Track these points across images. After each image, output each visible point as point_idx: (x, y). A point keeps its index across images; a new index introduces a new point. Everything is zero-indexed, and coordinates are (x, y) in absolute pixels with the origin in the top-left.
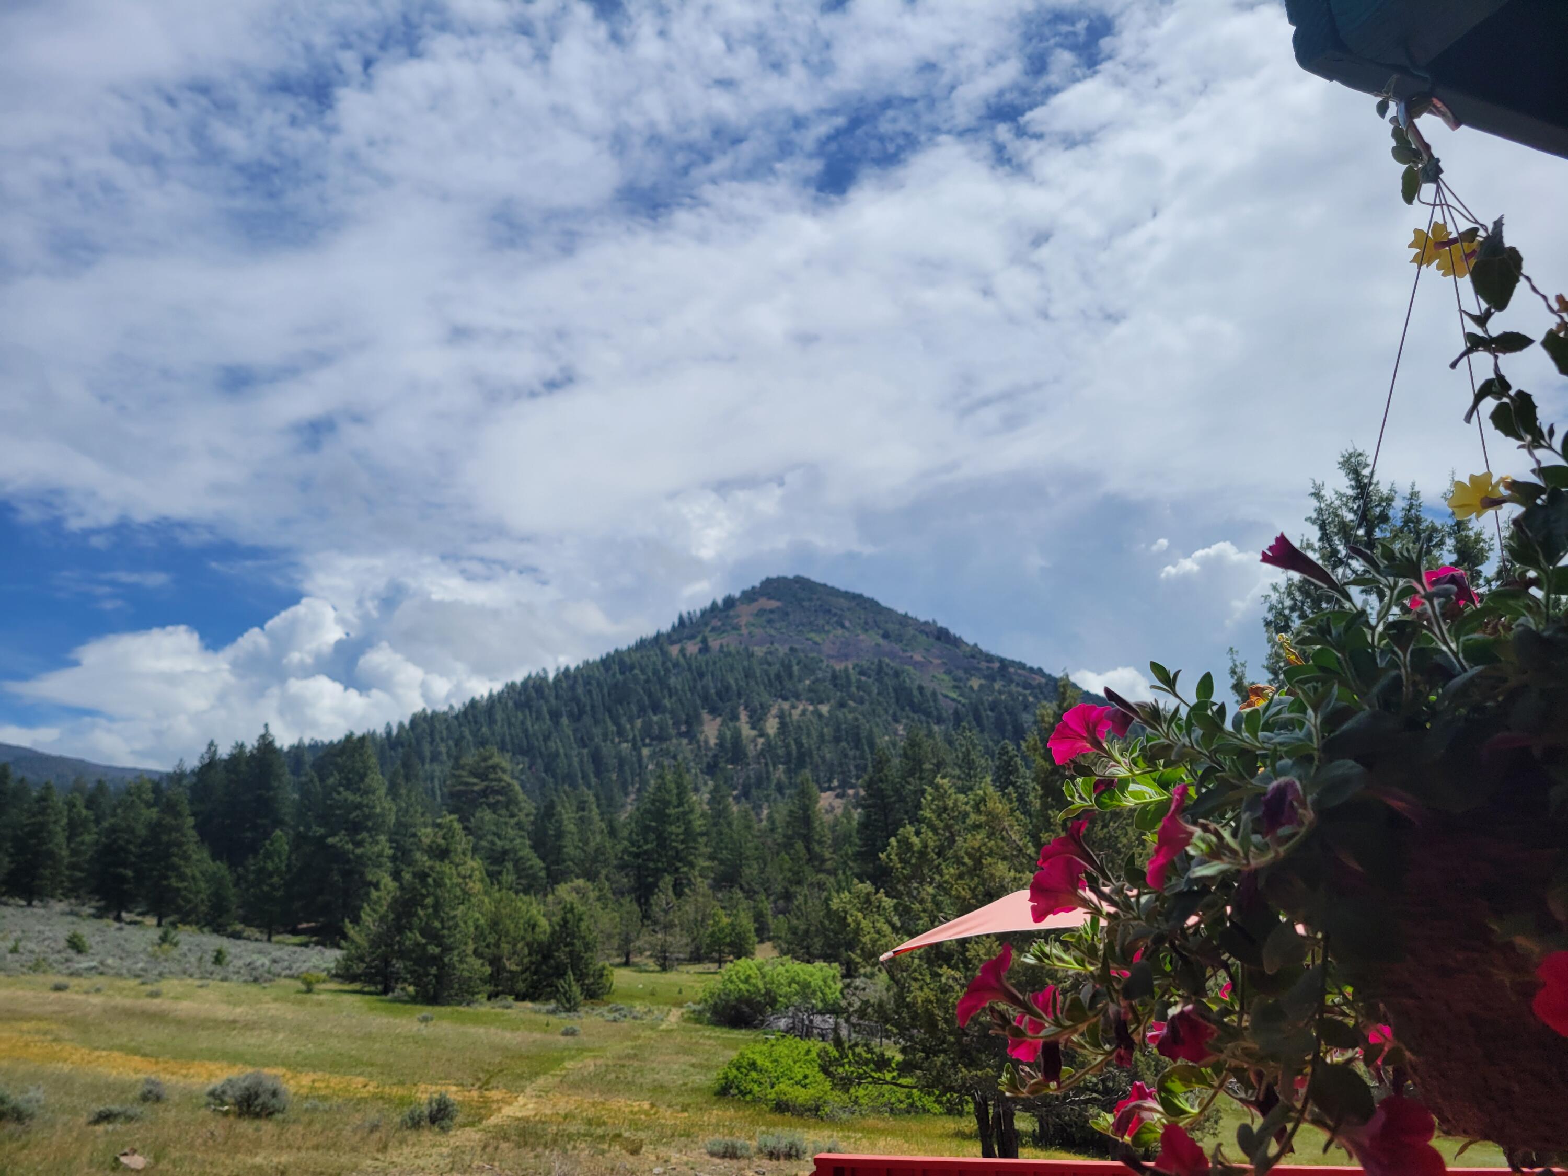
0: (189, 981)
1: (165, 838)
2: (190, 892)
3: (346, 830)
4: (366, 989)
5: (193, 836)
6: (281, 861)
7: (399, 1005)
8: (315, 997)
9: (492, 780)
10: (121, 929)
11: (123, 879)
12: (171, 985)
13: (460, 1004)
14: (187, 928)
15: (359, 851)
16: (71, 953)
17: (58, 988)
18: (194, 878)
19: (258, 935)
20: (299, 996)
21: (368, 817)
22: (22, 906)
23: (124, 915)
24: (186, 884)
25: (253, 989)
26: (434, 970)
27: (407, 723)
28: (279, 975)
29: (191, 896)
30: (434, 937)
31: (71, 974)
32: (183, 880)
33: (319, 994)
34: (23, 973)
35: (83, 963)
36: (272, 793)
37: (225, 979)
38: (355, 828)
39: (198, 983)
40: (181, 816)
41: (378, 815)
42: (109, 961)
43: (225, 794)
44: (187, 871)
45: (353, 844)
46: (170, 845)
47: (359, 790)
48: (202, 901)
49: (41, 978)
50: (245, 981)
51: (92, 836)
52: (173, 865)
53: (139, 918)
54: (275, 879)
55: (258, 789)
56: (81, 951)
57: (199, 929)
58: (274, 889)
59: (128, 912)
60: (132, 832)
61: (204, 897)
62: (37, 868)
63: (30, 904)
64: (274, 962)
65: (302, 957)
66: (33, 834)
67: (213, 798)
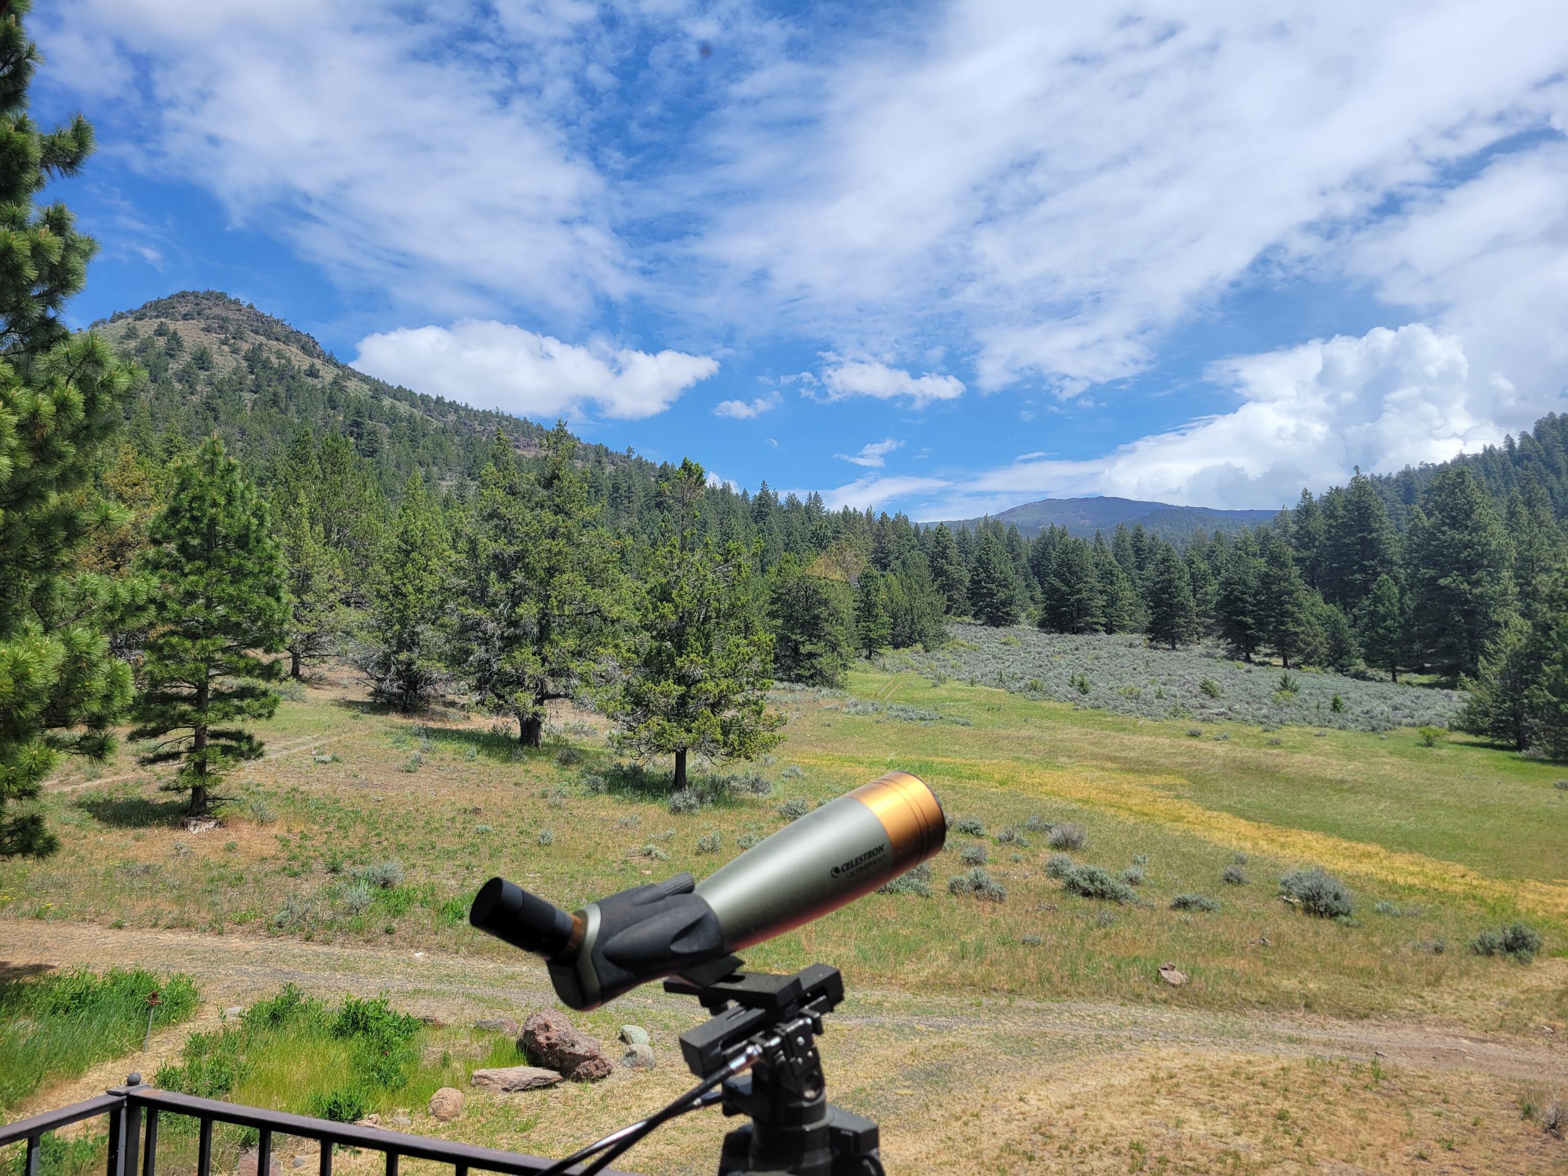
0: (1308, 729)
1: (1275, 588)
2: (1308, 635)
3: (1458, 569)
4: (1498, 742)
5: (1300, 583)
6: (1392, 604)
7: (1534, 765)
8: (1435, 751)
10: (1249, 671)
11: (1247, 626)
12: (1292, 733)
14: (1311, 668)
15: (1477, 591)
16: (1205, 699)
17: (1194, 735)
18: (1309, 623)
19: (1382, 675)
20: (1417, 751)
21: (1482, 556)
22: (1168, 649)
23: (1252, 656)
24: (1302, 628)
25: (1370, 740)
27: (1531, 432)
28: (1399, 724)
29: (1310, 639)
31: (1204, 720)
32: (1299, 625)
33: (1440, 748)
34: (1167, 719)
35: (1215, 707)
36: (1374, 535)
37: (1342, 728)
38: (1469, 568)
39: (1316, 731)
40: (1287, 567)
41: (1495, 552)
42: (1237, 707)
43: (1327, 539)
44: (1301, 616)
45: (1469, 584)
46: (1281, 593)
47: (1467, 527)
48: (1321, 644)
49: (1179, 723)
50: (1363, 730)
51: (1212, 588)
52: (1287, 612)
53: (1267, 659)
54: (1389, 622)
55: (1360, 531)
56: (1213, 696)
57: (1323, 669)
58: (1390, 632)
59: (1256, 654)
60: (1245, 584)
61: (1323, 640)
62: (1173, 617)
63: (1174, 648)
64: (1395, 708)
65: (1426, 704)
66: (1164, 590)
67: (1317, 543)
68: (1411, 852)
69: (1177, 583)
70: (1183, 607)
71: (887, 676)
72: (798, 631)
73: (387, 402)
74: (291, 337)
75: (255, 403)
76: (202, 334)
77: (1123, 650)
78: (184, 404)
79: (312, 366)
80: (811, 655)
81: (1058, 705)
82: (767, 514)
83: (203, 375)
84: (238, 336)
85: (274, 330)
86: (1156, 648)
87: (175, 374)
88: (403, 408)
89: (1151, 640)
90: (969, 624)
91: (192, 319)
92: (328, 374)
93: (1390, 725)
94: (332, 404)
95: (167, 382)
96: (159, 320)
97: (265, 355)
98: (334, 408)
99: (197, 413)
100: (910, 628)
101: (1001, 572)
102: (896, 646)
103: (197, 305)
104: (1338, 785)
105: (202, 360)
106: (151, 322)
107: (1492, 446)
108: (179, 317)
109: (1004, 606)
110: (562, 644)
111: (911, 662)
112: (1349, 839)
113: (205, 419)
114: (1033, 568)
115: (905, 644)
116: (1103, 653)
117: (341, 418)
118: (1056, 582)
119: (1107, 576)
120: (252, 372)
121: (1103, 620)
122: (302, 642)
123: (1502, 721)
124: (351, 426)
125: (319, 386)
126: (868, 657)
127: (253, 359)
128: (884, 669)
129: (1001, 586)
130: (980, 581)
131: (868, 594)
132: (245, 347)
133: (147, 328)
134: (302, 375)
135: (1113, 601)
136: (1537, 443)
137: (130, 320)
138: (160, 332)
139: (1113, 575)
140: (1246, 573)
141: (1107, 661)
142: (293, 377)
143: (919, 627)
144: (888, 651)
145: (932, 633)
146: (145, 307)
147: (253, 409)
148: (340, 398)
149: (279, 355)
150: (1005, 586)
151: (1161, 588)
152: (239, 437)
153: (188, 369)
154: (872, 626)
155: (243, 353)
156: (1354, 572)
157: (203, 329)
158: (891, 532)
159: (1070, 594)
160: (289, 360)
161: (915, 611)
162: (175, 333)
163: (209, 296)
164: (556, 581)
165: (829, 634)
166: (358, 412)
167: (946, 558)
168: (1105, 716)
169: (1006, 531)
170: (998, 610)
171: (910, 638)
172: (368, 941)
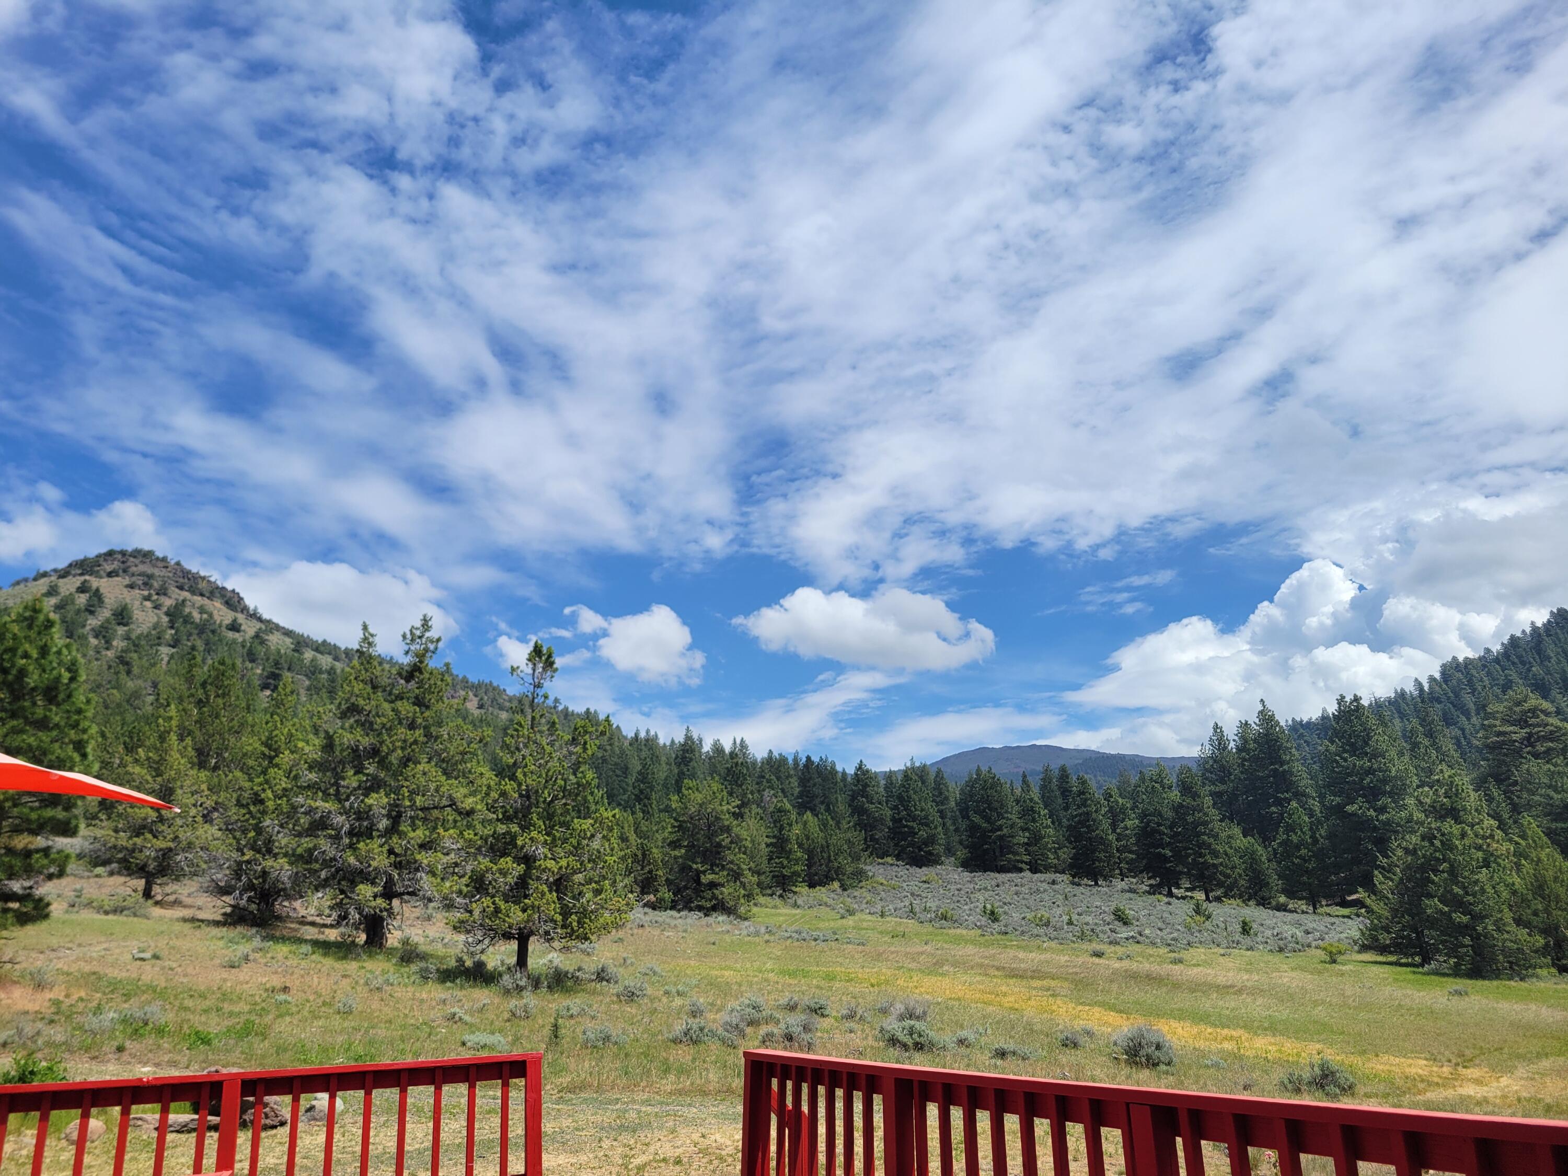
0: (1216, 950)
1: (1190, 819)
2: (1226, 866)
3: (1364, 796)
4: (1403, 961)
5: (1214, 814)
6: (1304, 833)
7: (1436, 978)
8: (1337, 967)
9: (1534, 726)
10: (1169, 903)
11: (1166, 859)
12: (1198, 953)
13: (1510, 979)
14: (1232, 901)
15: (1383, 817)
16: (1117, 925)
17: (1098, 955)
18: (1226, 854)
19: (1304, 907)
20: (1320, 966)
21: (1385, 781)
22: (1090, 886)
23: (1174, 891)
24: (1221, 860)
25: (1277, 958)
26: (1467, 941)
27: (1437, 676)
28: (1309, 946)
29: (1228, 871)
30: (1458, 904)
31: (1111, 943)
32: (1217, 857)
33: (1343, 964)
34: (1074, 942)
35: (1124, 932)
36: (1286, 767)
37: (1250, 949)
38: (1373, 794)
39: (1222, 951)
40: (1199, 797)
41: (1396, 777)
42: (1147, 932)
43: (1242, 773)
44: (1218, 848)
45: (1375, 811)
46: (1196, 824)
47: (1366, 754)
48: (1240, 876)
49: (1086, 946)
50: (1271, 951)
51: (1132, 822)
52: (1204, 843)
53: (1189, 894)
54: (1303, 852)
55: (1272, 764)
56: (1125, 924)
57: (1244, 901)
58: (1306, 861)
59: (1178, 888)
60: (1160, 815)
61: (1241, 872)
62: (1094, 852)
63: (1097, 884)
64: (1308, 933)
65: (1338, 929)
66: (1082, 823)
67: (1232, 777)
68: (1274, 1035)
69: (1094, 815)
70: (1102, 841)
71: (798, 911)
72: (699, 860)
73: (308, 655)
74: (217, 592)
75: (172, 657)
76: (125, 591)
77: (1045, 886)
78: (97, 659)
79: (235, 620)
80: (713, 885)
81: (964, 932)
82: (691, 760)
83: (121, 630)
84: (163, 592)
85: (200, 586)
86: (1079, 885)
87: (93, 630)
88: (325, 661)
89: (1074, 877)
90: (892, 865)
91: (117, 576)
92: (250, 629)
93: (1300, 947)
94: (251, 657)
95: (83, 637)
96: (82, 578)
97: (187, 610)
98: (252, 661)
99: (110, 667)
100: (827, 866)
101: (922, 810)
102: (812, 886)
103: (123, 562)
104: (1225, 989)
105: (122, 616)
106: (74, 580)
107: (1402, 690)
108: (104, 575)
109: (927, 846)
110: (412, 834)
111: (825, 899)
112: (1216, 1026)
113: (117, 673)
114: (961, 811)
115: (822, 884)
116: (1025, 890)
117: (259, 671)
118: (976, 819)
119: (1028, 812)
120: (172, 627)
121: (1026, 858)
122: (155, 859)
123: (1403, 938)
124: (268, 678)
125: (240, 640)
126: (781, 896)
127: (175, 614)
128: (796, 905)
129: (922, 824)
130: (901, 820)
131: (781, 829)
132: (168, 602)
133: (68, 586)
134: (223, 629)
135: (1036, 838)
136: (1444, 686)
137: (53, 578)
138: (82, 589)
139: (1034, 812)
140: (1161, 804)
141: (1026, 896)
142: (213, 632)
143: (836, 864)
144: (803, 889)
145: (849, 870)
146: (70, 565)
147: (169, 662)
148: (261, 651)
149: (202, 610)
150: (927, 825)
151: (1079, 822)
152: (150, 691)
153: (106, 625)
154: (785, 862)
155: (165, 609)
156: (1269, 806)
157: (127, 586)
158: (816, 776)
159: (991, 831)
160: (211, 615)
161: (831, 847)
162: (97, 590)
163: (137, 553)
164: (408, 772)
165: (732, 862)
166: (277, 664)
167: (867, 797)
168: (1012, 941)
169: (932, 775)
170: (920, 849)
171: (826, 877)
172: (94, 1058)
